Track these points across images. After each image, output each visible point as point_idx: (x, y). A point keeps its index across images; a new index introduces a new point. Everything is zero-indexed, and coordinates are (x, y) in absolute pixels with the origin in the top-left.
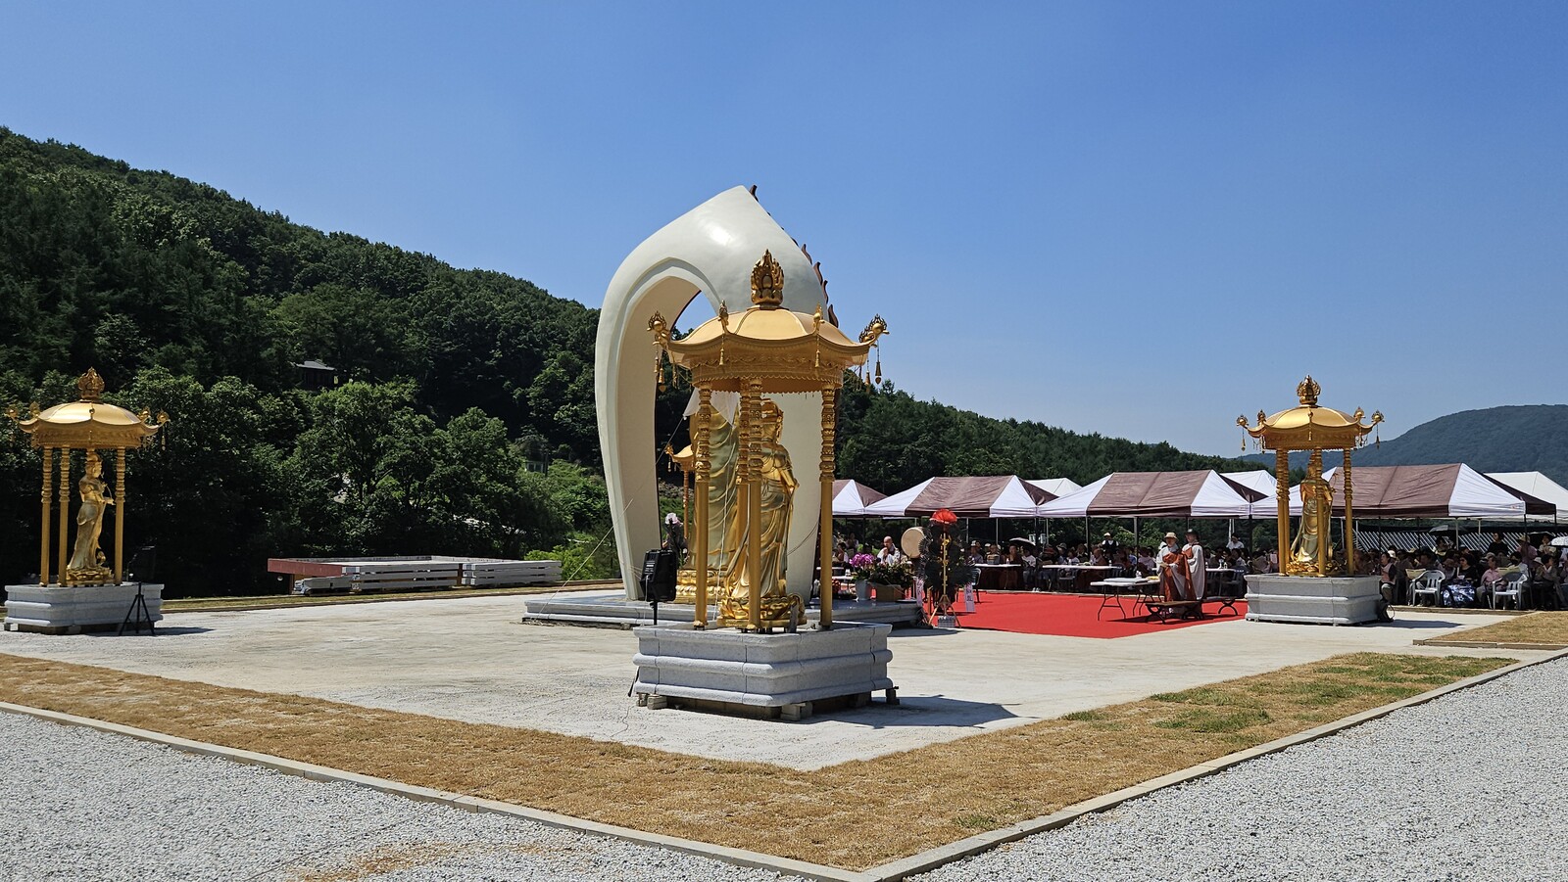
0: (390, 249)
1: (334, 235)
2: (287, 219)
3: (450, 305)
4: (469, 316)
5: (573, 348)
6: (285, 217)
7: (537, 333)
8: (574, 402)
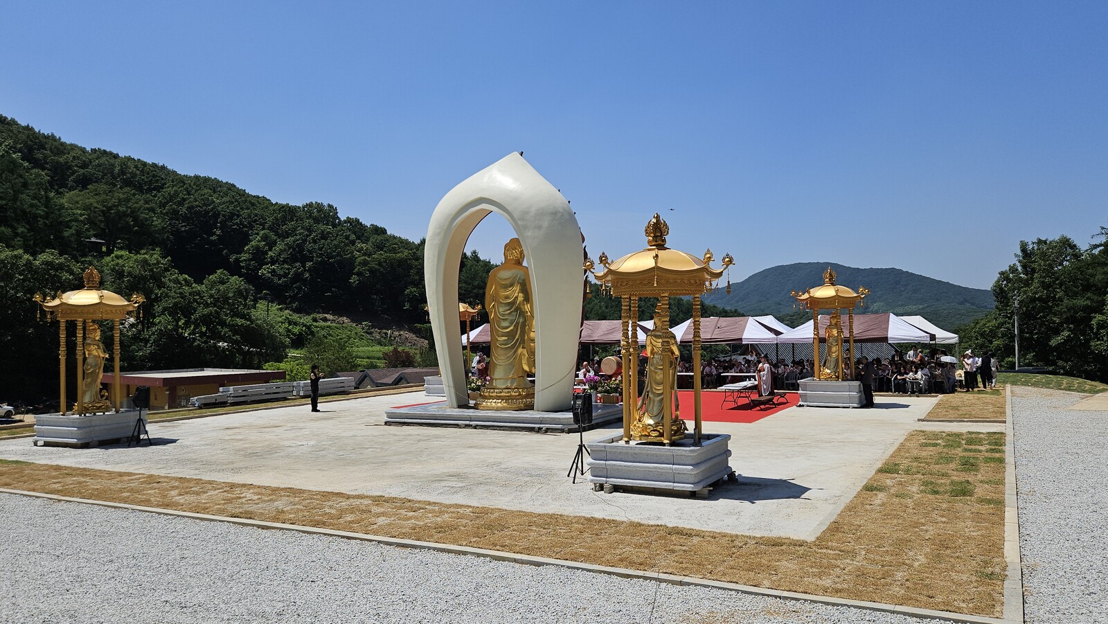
0: (135, 160)
1: (94, 151)
2: (60, 138)
3: (184, 200)
4: (197, 206)
5: (271, 229)
6: (58, 138)
7: (245, 218)
8: (273, 263)
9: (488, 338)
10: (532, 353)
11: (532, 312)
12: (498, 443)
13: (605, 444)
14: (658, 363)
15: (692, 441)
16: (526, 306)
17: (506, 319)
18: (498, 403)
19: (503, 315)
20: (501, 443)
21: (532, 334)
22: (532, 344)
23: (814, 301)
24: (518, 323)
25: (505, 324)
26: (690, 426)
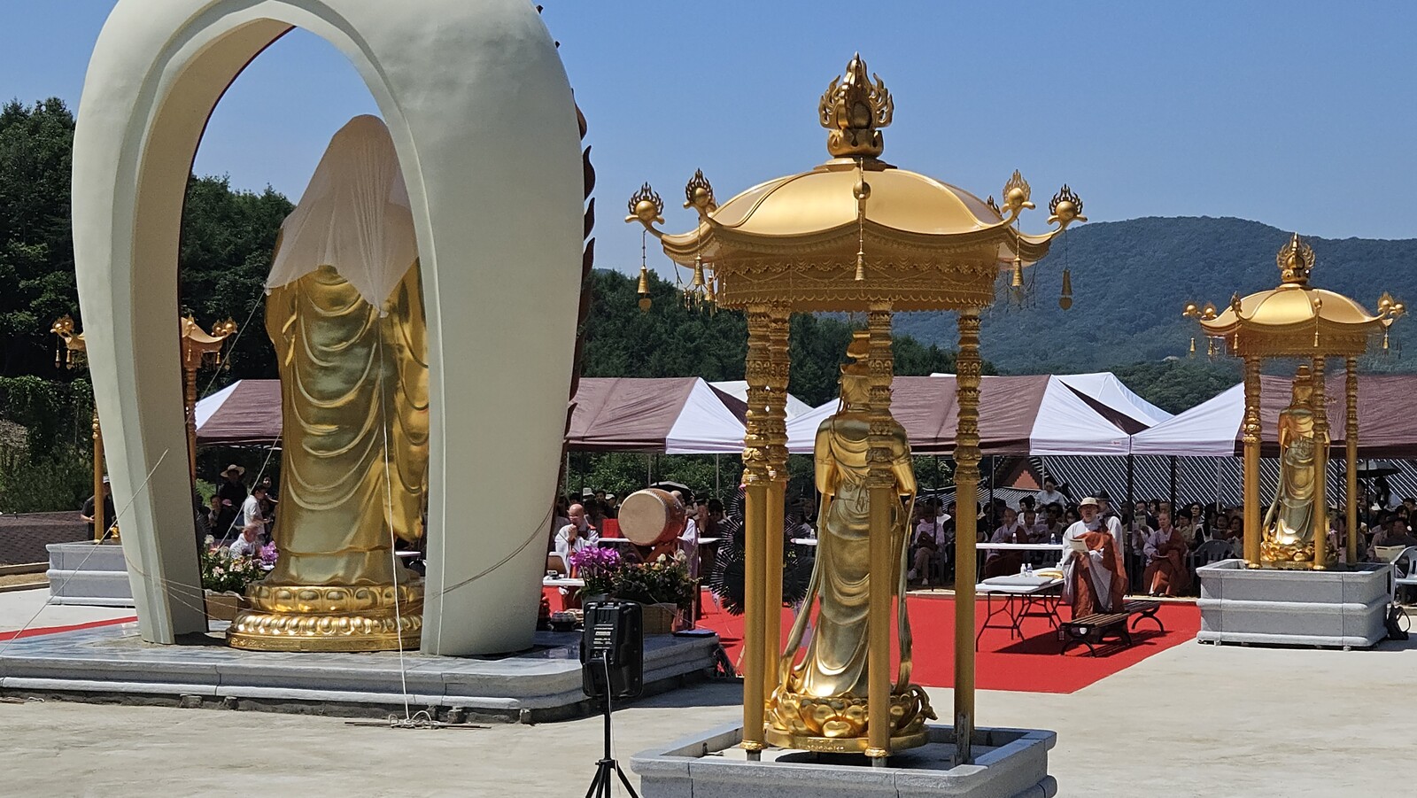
9: (274, 425)
10: (416, 474)
11: (417, 349)
12: (316, 753)
13: (686, 760)
14: (850, 514)
15: (950, 750)
16: (398, 330)
17: (334, 370)
18: (305, 628)
19: (325, 355)
20: (327, 755)
21: (415, 418)
22: (414, 448)
23: (1251, 334)
24: (370, 382)
25: (330, 383)
26: (942, 703)
